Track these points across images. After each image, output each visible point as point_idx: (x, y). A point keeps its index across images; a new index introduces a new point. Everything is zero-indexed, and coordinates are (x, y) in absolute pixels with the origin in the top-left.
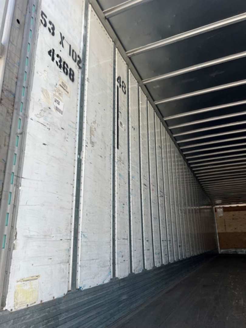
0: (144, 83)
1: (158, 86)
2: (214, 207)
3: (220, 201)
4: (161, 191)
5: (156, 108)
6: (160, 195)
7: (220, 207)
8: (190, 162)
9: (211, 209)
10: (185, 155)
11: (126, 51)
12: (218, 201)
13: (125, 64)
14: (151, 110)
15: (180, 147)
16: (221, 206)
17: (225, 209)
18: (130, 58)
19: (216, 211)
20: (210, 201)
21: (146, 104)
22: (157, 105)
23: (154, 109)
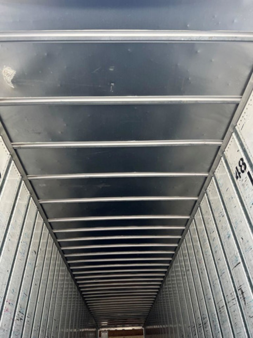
0: (29, 178)
1: (44, 185)
2: (99, 330)
3: (106, 323)
4: (21, 311)
5: (40, 207)
6: (18, 317)
7: (105, 330)
8: (74, 273)
9: (96, 332)
10: (69, 264)
11: (11, 141)
12: (105, 323)
13: (8, 154)
14: (33, 208)
15: (64, 254)
16: (107, 329)
17: (111, 333)
18: (15, 150)
19: (100, 336)
20: (94, 322)
21: (27, 200)
22: (41, 205)
23: (38, 208)
